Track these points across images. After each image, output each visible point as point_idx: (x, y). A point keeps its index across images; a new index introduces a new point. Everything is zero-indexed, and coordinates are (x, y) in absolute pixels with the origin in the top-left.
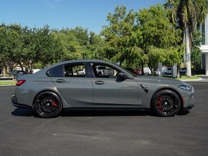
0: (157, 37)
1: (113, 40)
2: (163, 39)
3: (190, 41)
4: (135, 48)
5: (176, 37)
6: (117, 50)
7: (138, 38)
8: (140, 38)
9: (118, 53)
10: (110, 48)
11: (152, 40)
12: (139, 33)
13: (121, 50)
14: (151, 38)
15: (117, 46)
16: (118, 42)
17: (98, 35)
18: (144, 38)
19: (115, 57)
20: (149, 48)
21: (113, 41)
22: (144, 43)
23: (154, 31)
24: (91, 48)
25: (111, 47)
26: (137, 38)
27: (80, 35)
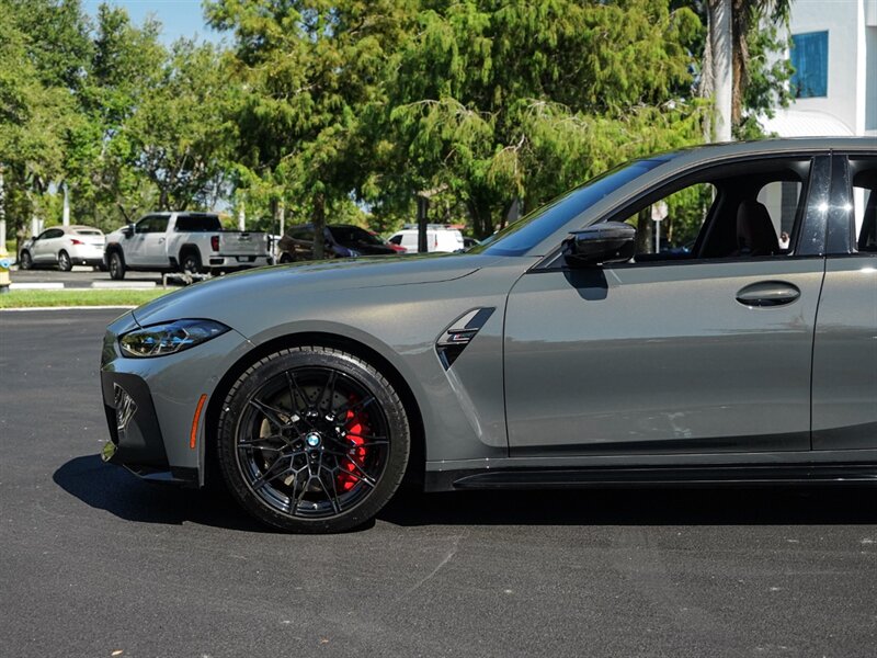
0: (568, 49)
1: (284, 60)
2: (604, 62)
3: (734, 82)
4: (443, 108)
5: (670, 50)
6: (307, 117)
7: (462, 51)
8: (477, 48)
9: (321, 137)
10: (267, 106)
11: (540, 63)
12: (470, 18)
13: (329, 116)
14: (538, 55)
15: (308, 96)
16: (311, 73)
17: (141, 28)
18: (495, 51)
19: (298, 161)
20: (524, 109)
21: (285, 65)
22: (498, 78)
23: (560, 12)
24: (108, 105)
25: (275, 97)
26: (456, 49)
27: (39, 20)
